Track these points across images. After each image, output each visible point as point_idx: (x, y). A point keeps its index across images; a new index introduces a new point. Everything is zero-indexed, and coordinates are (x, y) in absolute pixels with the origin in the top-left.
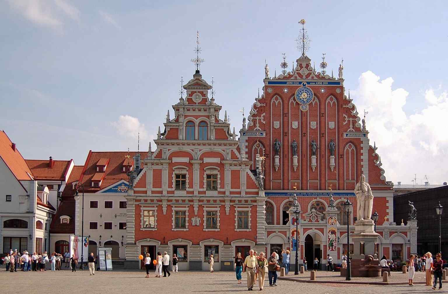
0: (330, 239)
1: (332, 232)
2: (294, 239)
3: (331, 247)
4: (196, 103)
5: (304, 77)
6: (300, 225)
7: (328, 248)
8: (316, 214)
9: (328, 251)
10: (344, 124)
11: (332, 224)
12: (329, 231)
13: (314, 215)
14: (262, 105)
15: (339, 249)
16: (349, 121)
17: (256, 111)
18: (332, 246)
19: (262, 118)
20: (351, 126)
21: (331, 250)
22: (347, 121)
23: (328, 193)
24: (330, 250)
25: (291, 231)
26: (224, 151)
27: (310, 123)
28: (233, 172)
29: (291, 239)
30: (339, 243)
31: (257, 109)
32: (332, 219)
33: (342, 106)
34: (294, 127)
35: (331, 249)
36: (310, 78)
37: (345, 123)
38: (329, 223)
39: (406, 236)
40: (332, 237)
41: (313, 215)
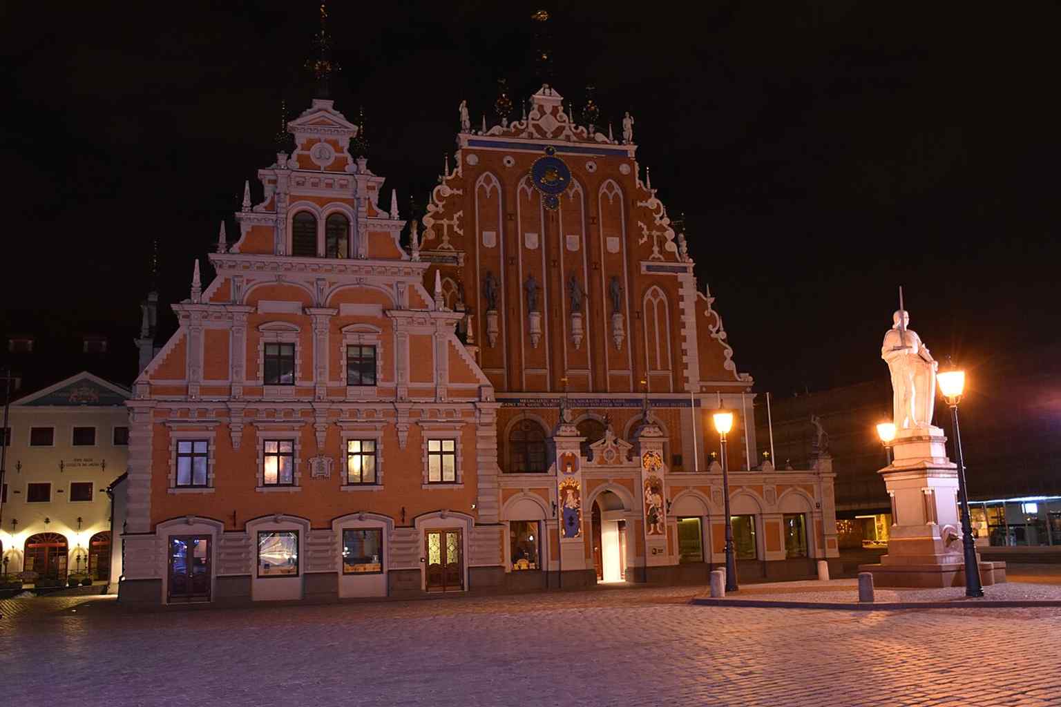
0: (650, 505)
1: (652, 489)
2: (566, 506)
4: (320, 167)
5: (549, 135)
6: (579, 471)
7: (646, 527)
8: (614, 445)
10: (640, 244)
11: (653, 469)
12: (647, 486)
13: (609, 445)
14: (456, 192)
15: (670, 528)
16: (650, 237)
17: (440, 204)
18: (655, 522)
19: (455, 222)
20: (656, 249)
21: (652, 534)
22: (646, 236)
23: (611, 400)
24: (650, 533)
25: (560, 489)
26: (392, 288)
27: (564, 238)
28: (415, 339)
29: (561, 509)
31: (443, 201)
32: (652, 456)
33: (634, 203)
34: (529, 245)
35: (652, 531)
36: (562, 137)
37: (643, 242)
38: (644, 466)
39: (812, 492)
40: (653, 499)
41: (607, 447)
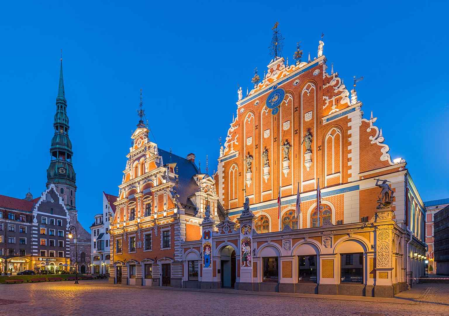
0: (244, 251)
1: (246, 244)
3: (245, 262)
6: (211, 238)
7: (241, 263)
8: (228, 224)
9: (242, 267)
11: (247, 234)
12: (243, 243)
13: (226, 225)
14: (236, 128)
15: (255, 264)
17: (230, 136)
19: (236, 140)
25: (203, 246)
29: (203, 255)
30: (255, 257)
32: (246, 227)
34: (266, 137)
35: (245, 265)
38: (242, 232)
40: (247, 249)
